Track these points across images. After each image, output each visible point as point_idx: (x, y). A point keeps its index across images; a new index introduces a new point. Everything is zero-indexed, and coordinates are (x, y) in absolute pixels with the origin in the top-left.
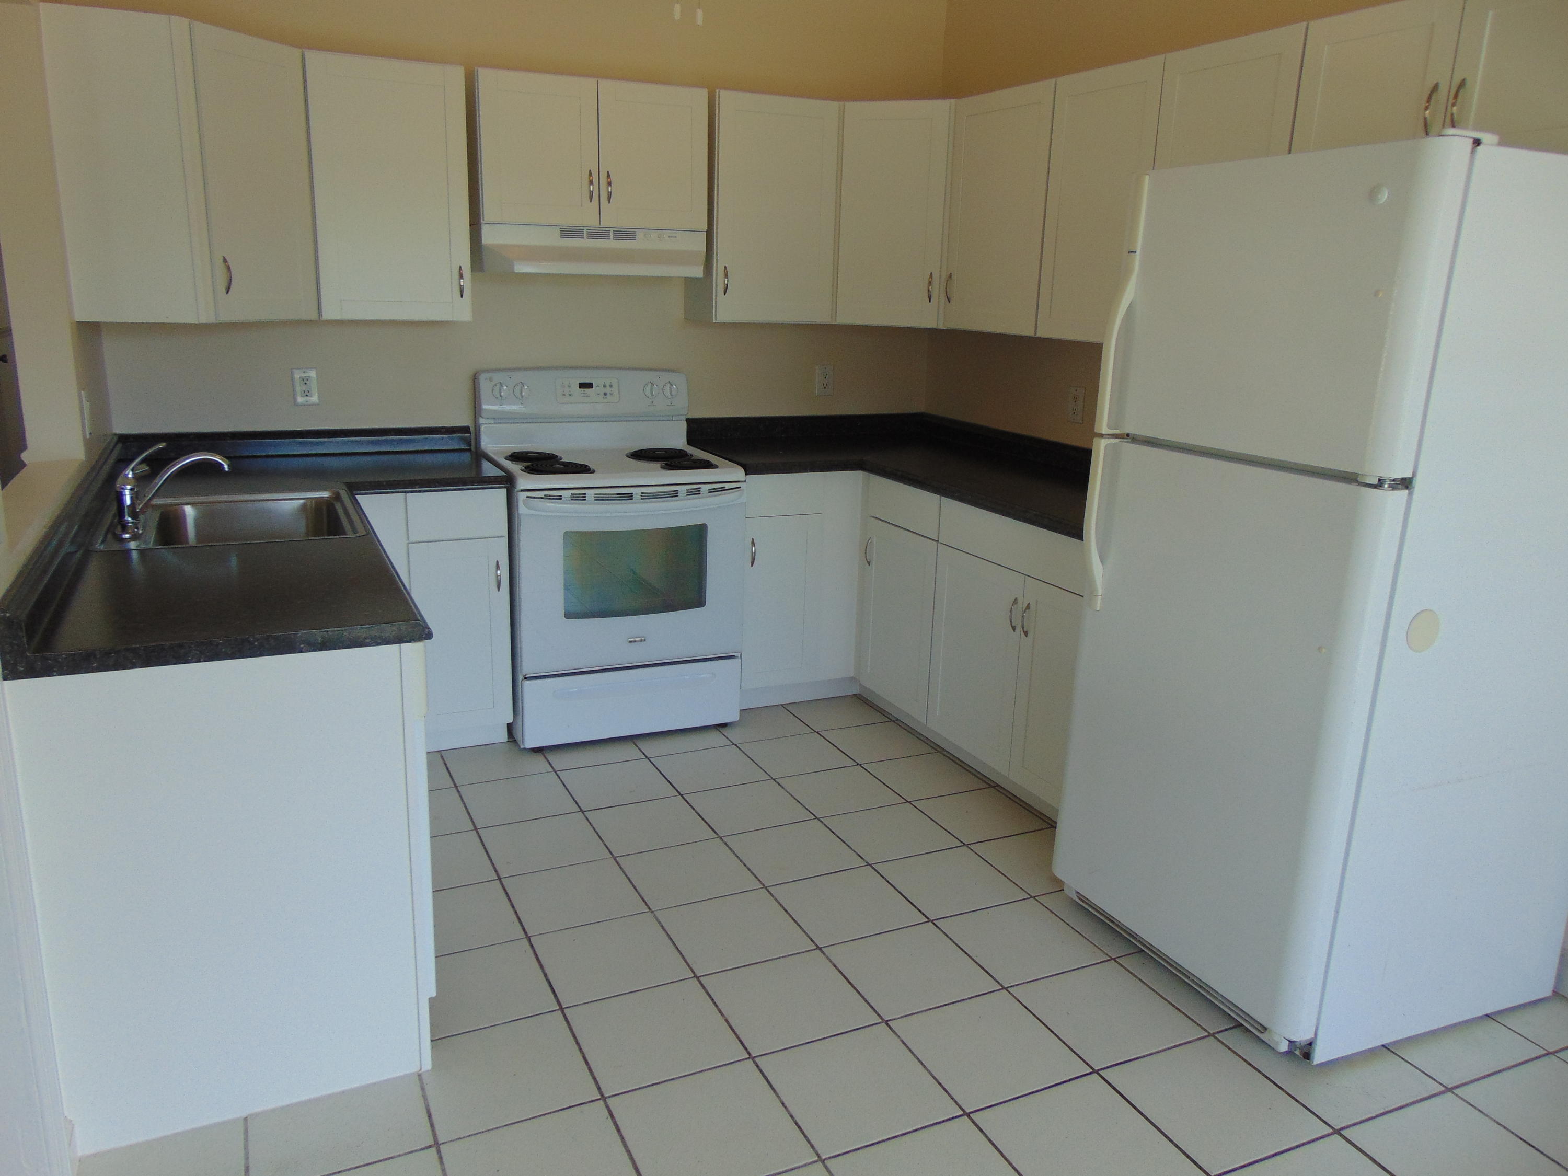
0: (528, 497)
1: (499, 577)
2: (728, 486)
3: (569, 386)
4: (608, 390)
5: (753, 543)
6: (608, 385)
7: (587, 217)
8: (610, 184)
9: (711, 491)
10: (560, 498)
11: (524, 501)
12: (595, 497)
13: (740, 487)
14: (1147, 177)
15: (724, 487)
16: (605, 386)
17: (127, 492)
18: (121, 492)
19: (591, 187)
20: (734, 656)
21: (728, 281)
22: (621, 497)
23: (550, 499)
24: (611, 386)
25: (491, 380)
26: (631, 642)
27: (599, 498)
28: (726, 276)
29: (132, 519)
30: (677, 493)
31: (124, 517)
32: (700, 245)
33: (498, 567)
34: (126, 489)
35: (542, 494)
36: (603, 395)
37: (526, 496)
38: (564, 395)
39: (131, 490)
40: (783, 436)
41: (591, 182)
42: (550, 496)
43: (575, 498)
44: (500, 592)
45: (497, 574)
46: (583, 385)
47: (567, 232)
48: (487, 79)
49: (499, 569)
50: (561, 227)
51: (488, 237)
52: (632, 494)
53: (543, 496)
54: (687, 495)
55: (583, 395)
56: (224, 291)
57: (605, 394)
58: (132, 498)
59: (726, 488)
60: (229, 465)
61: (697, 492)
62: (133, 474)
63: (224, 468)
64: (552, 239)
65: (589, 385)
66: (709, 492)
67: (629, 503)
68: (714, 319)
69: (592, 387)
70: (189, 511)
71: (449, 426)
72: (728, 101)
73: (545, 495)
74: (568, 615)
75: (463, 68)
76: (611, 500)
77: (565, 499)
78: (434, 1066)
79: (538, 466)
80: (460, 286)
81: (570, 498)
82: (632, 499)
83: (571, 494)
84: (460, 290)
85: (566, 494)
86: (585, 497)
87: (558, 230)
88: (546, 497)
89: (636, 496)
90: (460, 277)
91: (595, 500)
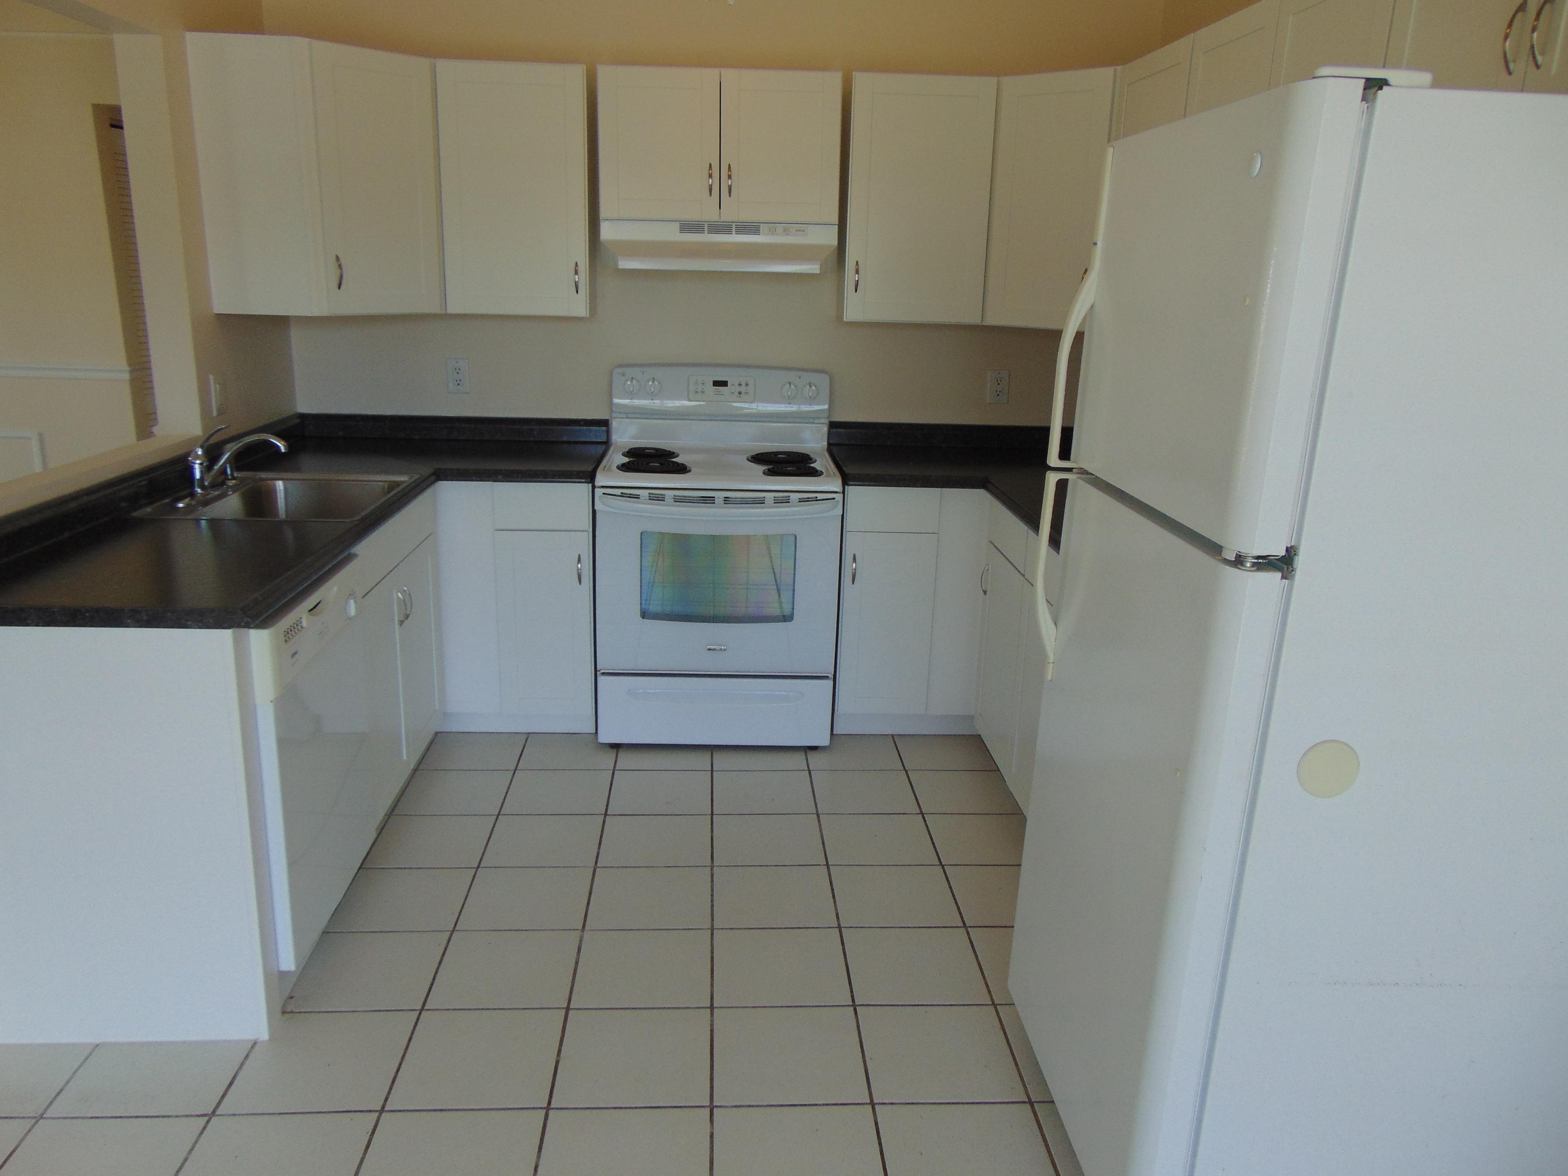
0: (604, 494)
1: (579, 571)
2: (820, 496)
3: (703, 384)
4: (743, 389)
5: (854, 559)
6: (744, 384)
7: (708, 212)
8: (730, 177)
9: (801, 500)
10: (637, 497)
11: (600, 497)
12: (674, 498)
13: (834, 499)
14: (1111, 150)
15: (817, 497)
16: (740, 385)
17: (198, 466)
18: (193, 466)
19: (710, 180)
20: (828, 677)
21: (858, 277)
23: (630, 497)
24: (747, 385)
25: (624, 375)
26: (709, 649)
27: (677, 500)
28: (857, 272)
29: (202, 491)
30: (764, 500)
31: (195, 489)
32: (832, 238)
33: (579, 561)
34: (196, 464)
35: (618, 492)
36: (737, 394)
37: (601, 492)
38: (697, 392)
39: (200, 464)
40: (944, 445)
41: (710, 176)
42: (630, 494)
43: (652, 498)
44: (582, 585)
45: (578, 567)
46: (717, 383)
47: (687, 227)
48: (605, 74)
49: (580, 563)
50: (681, 222)
51: (607, 232)
52: (714, 497)
53: (618, 494)
54: (774, 503)
55: (716, 393)
56: (336, 286)
57: (740, 393)
58: (201, 472)
59: (818, 499)
60: (285, 446)
61: (787, 501)
62: (201, 451)
63: (281, 450)
64: (672, 234)
65: (724, 384)
66: (799, 502)
67: (711, 508)
68: (845, 318)
69: (727, 386)
70: (280, 485)
71: (589, 418)
72: (863, 83)
73: (622, 493)
74: (644, 615)
75: (585, 67)
76: (691, 502)
77: (641, 498)
78: (272, 1038)
79: (635, 463)
80: (576, 282)
81: (648, 498)
82: (714, 503)
83: (649, 494)
84: (576, 286)
85: (644, 493)
86: (664, 498)
87: (677, 225)
88: (622, 495)
89: (719, 500)
90: (576, 273)
91: (675, 501)
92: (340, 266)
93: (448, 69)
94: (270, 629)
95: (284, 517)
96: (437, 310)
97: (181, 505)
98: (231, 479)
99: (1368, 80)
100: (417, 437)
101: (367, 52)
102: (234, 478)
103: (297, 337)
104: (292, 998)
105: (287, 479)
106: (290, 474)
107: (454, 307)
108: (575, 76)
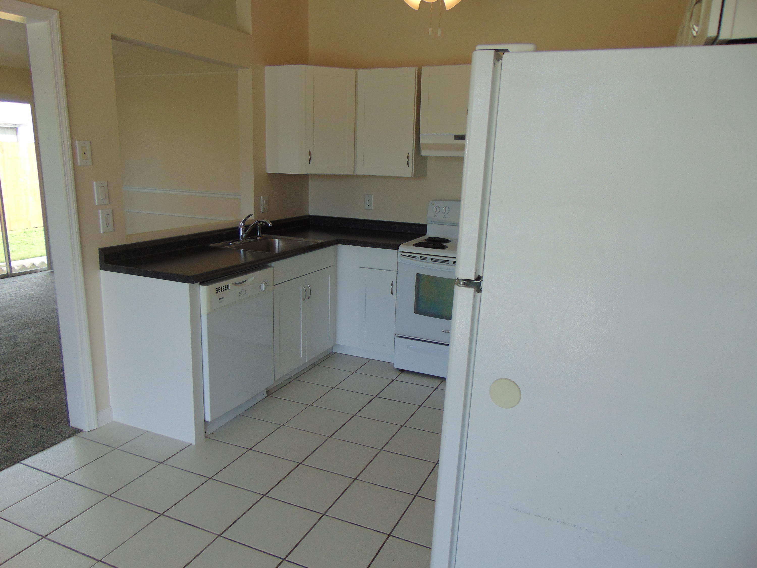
0: (401, 255)
1: (392, 289)
10: (415, 257)
11: (399, 256)
12: (431, 260)
17: (241, 230)
18: (240, 230)
22: (446, 262)
23: (412, 257)
25: (433, 204)
27: (433, 261)
29: (242, 239)
31: (239, 239)
33: (392, 284)
35: (407, 254)
37: (401, 254)
39: (242, 229)
43: (422, 258)
44: (393, 295)
45: (391, 287)
48: (424, 70)
50: (455, 135)
51: (423, 140)
52: (449, 261)
53: (408, 256)
56: (308, 162)
58: (243, 232)
60: (271, 224)
62: (243, 224)
63: (269, 225)
64: (451, 140)
67: (447, 265)
70: (277, 240)
71: (420, 224)
73: (409, 255)
74: (416, 312)
75: (417, 68)
76: (441, 262)
77: (417, 258)
78: (196, 444)
79: (424, 244)
80: (407, 162)
81: (420, 259)
82: (449, 263)
83: (421, 256)
84: (407, 163)
85: (418, 256)
86: (427, 259)
87: (453, 137)
88: (409, 256)
89: (451, 262)
90: (408, 157)
91: (431, 261)
92: (310, 155)
93: (361, 72)
94: (207, 286)
95: (277, 252)
96: (351, 173)
97: (231, 244)
98: (259, 237)
99: (497, 51)
100: (351, 227)
101: (329, 68)
102: (260, 236)
103: (311, 184)
104: (213, 433)
105: (280, 239)
106: (282, 236)
107: (358, 173)
108: (412, 72)
